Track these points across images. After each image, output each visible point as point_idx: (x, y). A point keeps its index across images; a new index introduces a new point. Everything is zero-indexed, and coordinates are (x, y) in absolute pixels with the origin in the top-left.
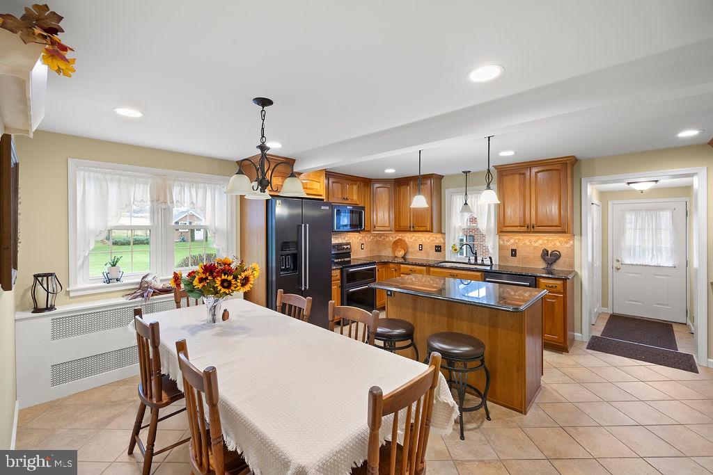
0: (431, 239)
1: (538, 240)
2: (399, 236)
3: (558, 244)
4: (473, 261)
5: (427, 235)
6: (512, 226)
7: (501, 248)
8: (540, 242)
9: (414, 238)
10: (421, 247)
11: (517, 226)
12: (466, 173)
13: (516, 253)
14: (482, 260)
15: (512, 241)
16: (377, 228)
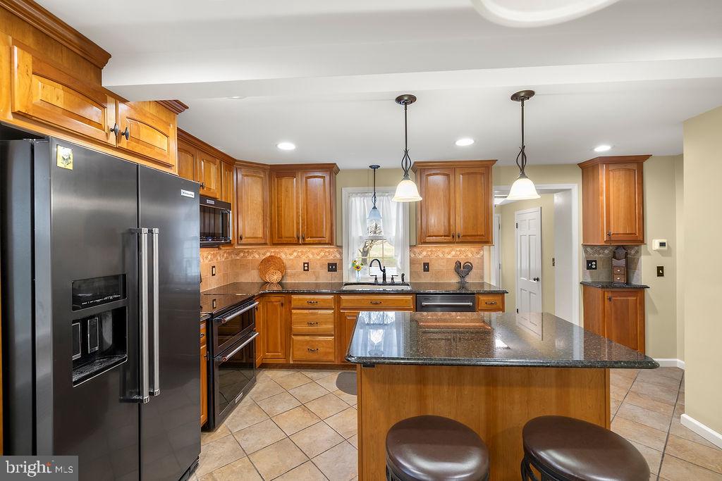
0: (322, 254)
1: (451, 251)
2: (270, 252)
3: (470, 255)
4: (380, 281)
5: (316, 249)
6: (436, 236)
7: (412, 262)
8: (453, 253)
9: (295, 254)
10: (306, 268)
11: (442, 236)
12: (375, 168)
13: (428, 267)
14: (392, 279)
15: (424, 253)
16: (244, 241)
